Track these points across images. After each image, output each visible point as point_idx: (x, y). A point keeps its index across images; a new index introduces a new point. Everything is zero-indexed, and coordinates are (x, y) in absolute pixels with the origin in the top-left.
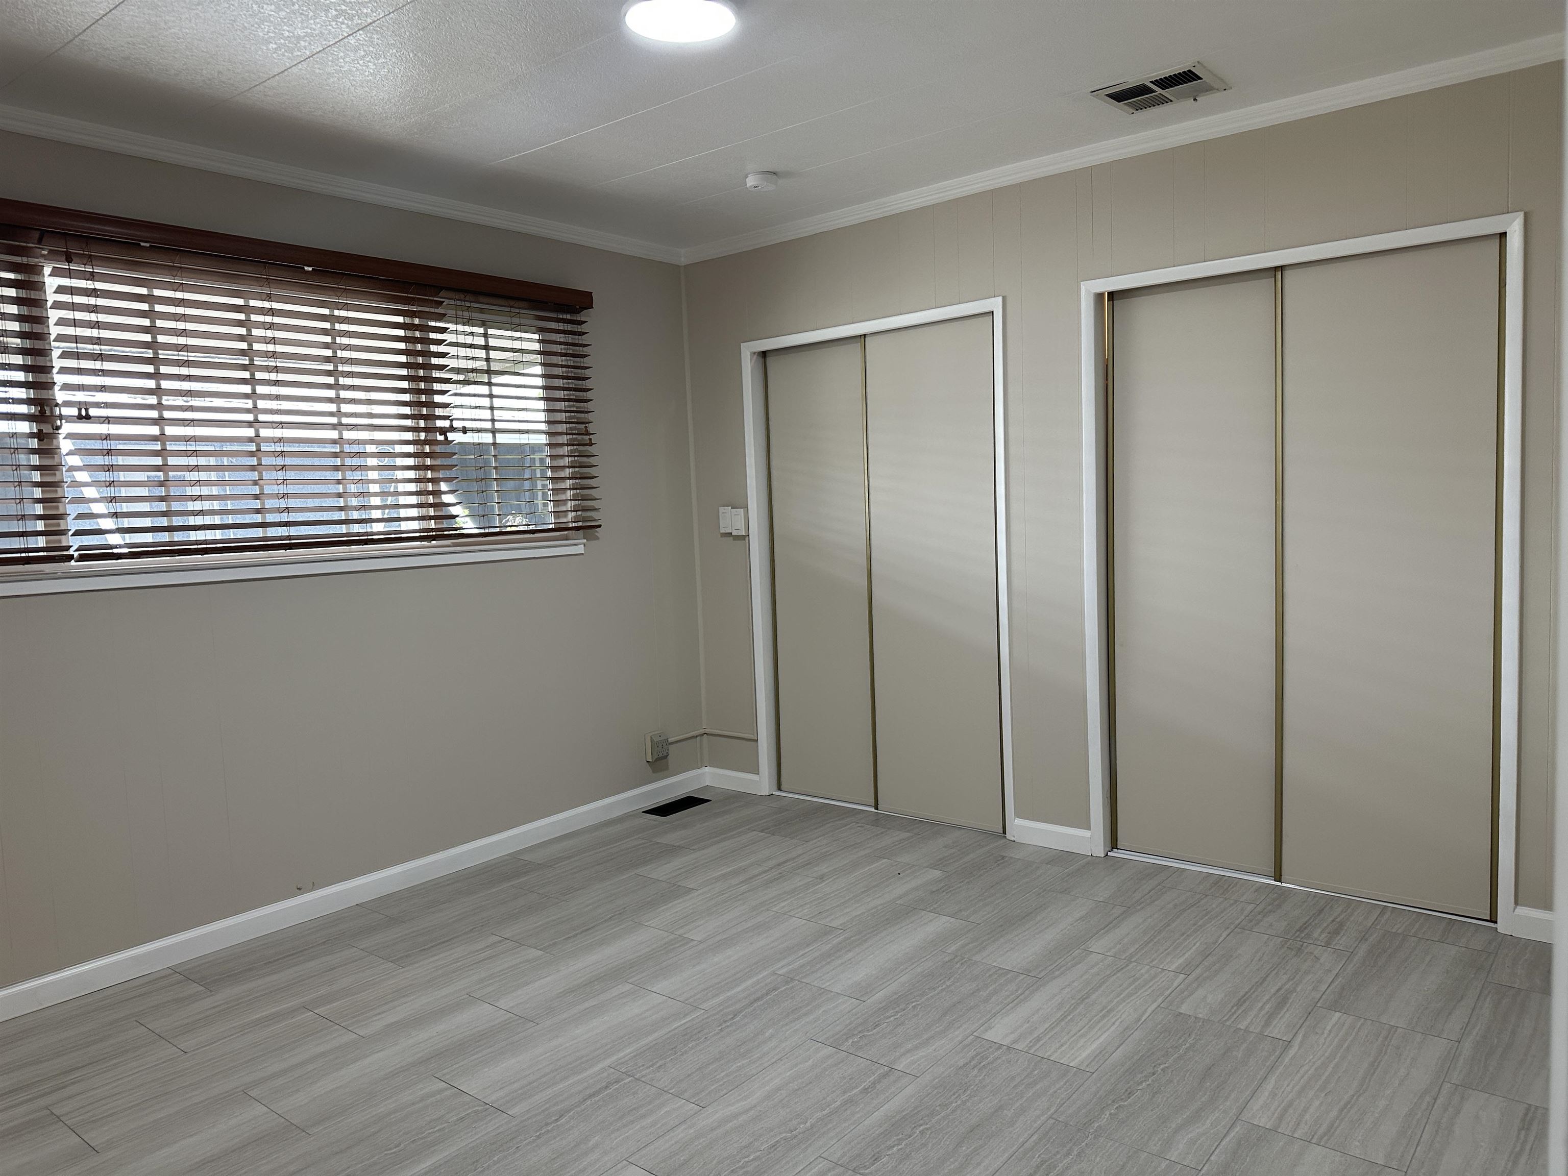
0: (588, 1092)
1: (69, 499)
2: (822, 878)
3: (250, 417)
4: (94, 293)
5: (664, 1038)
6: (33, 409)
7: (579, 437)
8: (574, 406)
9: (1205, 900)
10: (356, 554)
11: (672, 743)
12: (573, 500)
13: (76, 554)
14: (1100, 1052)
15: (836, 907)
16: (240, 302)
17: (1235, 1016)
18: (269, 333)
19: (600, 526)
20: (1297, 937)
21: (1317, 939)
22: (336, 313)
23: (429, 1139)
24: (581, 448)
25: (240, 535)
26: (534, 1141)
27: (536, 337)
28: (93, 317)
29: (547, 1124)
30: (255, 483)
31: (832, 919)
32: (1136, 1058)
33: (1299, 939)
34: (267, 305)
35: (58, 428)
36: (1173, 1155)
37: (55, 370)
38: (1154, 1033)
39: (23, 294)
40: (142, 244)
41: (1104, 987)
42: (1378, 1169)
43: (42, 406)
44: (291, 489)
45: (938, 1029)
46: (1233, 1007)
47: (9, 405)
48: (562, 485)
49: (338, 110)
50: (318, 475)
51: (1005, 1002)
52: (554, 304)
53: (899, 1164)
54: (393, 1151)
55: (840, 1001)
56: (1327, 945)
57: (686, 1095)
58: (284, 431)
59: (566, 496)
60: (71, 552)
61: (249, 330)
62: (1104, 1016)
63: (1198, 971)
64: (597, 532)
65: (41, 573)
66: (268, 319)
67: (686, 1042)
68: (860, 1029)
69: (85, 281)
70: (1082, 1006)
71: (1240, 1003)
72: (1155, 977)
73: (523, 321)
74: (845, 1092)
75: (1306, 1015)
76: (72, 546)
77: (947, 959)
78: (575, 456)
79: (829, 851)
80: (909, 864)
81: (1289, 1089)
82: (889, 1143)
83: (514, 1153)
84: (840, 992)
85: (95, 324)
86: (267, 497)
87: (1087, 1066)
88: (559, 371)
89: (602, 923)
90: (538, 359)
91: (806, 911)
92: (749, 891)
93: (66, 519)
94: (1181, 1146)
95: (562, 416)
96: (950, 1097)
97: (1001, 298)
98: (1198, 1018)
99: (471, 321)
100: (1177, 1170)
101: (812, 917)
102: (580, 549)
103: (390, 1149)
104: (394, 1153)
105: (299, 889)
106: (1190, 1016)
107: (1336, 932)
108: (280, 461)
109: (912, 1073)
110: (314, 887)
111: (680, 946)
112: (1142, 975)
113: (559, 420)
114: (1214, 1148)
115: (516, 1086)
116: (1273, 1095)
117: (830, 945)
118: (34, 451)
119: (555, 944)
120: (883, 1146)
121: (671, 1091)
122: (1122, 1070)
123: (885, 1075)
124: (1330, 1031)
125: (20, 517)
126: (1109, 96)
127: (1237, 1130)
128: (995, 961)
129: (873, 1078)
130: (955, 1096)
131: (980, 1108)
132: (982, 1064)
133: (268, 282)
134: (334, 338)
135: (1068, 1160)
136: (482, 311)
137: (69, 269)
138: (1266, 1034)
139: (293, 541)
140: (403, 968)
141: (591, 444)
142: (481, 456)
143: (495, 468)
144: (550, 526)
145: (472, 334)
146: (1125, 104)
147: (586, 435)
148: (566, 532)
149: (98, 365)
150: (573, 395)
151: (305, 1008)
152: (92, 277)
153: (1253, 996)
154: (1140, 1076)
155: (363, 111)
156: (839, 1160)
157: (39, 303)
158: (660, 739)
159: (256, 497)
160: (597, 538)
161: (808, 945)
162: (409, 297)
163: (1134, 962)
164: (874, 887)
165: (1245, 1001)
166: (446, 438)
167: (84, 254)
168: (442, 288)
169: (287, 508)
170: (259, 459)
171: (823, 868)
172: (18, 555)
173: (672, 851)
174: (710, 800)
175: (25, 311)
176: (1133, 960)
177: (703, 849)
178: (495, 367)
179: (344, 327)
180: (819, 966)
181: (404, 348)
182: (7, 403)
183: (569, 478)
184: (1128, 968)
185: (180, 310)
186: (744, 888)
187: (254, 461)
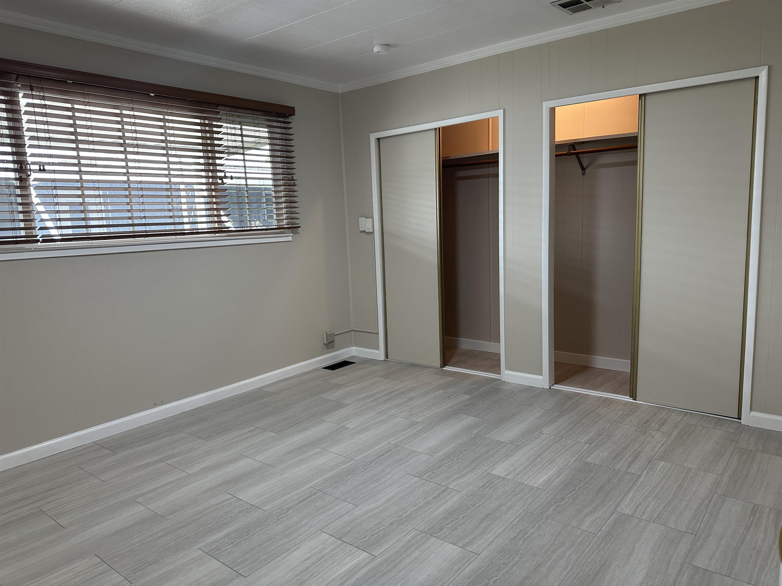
0: (301, 499)
1: (36, 212)
2: (411, 399)
3: (124, 171)
4: (45, 106)
5: (337, 473)
6: (16, 166)
7: (289, 182)
8: (286, 166)
9: (599, 409)
10: (179, 240)
11: (336, 335)
12: (286, 214)
13: (41, 239)
14: (548, 480)
15: (418, 412)
16: (118, 111)
17: (613, 463)
18: (133, 128)
19: (300, 227)
20: (644, 426)
21: (653, 427)
22: (167, 117)
23: (225, 521)
24: (290, 187)
25: (121, 230)
26: (276, 522)
27: (266, 130)
28: (45, 119)
29: (282, 514)
30: (128, 204)
31: (417, 418)
32: (565, 483)
33: (644, 427)
34: (132, 113)
35: (29, 176)
36: (584, 527)
37: (27, 146)
38: (574, 471)
39: (9, 107)
40: (68, 81)
41: (549, 450)
42: (683, 533)
43: (21, 164)
44: (146, 207)
45: (469, 469)
46: (612, 459)
47: (4, 164)
48: (280, 206)
49: (167, 11)
50: (159, 200)
51: (502, 456)
52: (276, 113)
53: (452, 532)
54: (208, 526)
55: (421, 456)
56: (658, 430)
57: (348, 500)
58: (142, 177)
59: (283, 212)
60: (38, 238)
61: (123, 126)
62: (550, 463)
63: (596, 442)
64: (298, 230)
65: (23, 249)
66: (133, 120)
67: (348, 475)
68: (431, 469)
69: (40, 101)
70: (539, 459)
71: (615, 458)
72: (575, 445)
73: (260, 122)
74: (425, 499)
75: (648, 463)
76: (38, 235)
77: (473, 436)
78: (287, 191)
79: (414, 386)
80: (453, 392)
81: (639, 497)
82: (447, 522)
83: (267, 527)
84: (421, 452)
85: (46, 123)
86: (134, 211)
87: (542, 486)
88: (278, 148)
89: (305, 420)
90: (268, 141)
91: (404, 414)
92: (376, 405)
93: (35, 222)
94: (588, 523)
95: (280, 171)
96: (476, 501)
97: (502, 110)
98: (596, 464)
99: (234, 122)
100: (586, 534)
101: (407, 417)
102: (290, 239)
103: (207, 526)
104: (209, 527)
105: (155, 405)
106: (592, 463)
107: (663, 424)
108: (140, 193)
109: (457, 490)
110: (162, 404)
111: (343, 430)
112: (568, 444)
113: (279, 173)
114: (603, 524)
115: (266, 496)
116: (632, 500)
117: (416, 430)
118: (17, 187)
119: (282, 430)
120: (444, 524)
121: (341, 498)
122: (559, 488)
123: (444, 491)
124: (660, 470)
125: (12, 220)
126: (560, 5)
127: (614, 516)
128: (497, 438)
129: (438, 492)
130: (479, 500)
131: (490, 506)
132: (491, 486)
133: (132, 101)
134: (165, 131)
135: (534, 529)
136: (239, 116)
137: (32, 94)
138: (628, 472)
139: (148, 233)
140: (208, 442)
141: (295, 185)
142: (240, 191)
143: (247, 197)
144: (275, 227)
145: (234, 128)
146: (568, 9)
147: (292, 180)
148: (283, 230)
149: (48, 144)
150: (285, 160)
151: (161, 460)
152: (43, 98)
153: (622, 454)
154: (567, 491)
155: (179, 12)
156: (423, 530)
157: (17, 112)
158: (330, 333)
159: (129, 211)
160: (299, 233)
161: (405, 430)
162: (203, 109)
163: (565, 438)
164: (437, 403)
165: (618, 456)
166: (223, 182)
167: (39, 86)
168: (219, 105)
169: (144, 217)
170: (130, 192)
171: (412, 394)
172: (12, 239)
173: (338, 386)
174: (355, 363)
175: (10, 115)
176: (564, 437)
177: (354, 385)
178: (246, 145)
179: (171, 125)
180: (411, 440)
181: (201, 135)
182: (3, 163)
183: (284, 203)
184: (561, 441)
185: (88, 116)
186: (374, 403)
187: (127, 193)
